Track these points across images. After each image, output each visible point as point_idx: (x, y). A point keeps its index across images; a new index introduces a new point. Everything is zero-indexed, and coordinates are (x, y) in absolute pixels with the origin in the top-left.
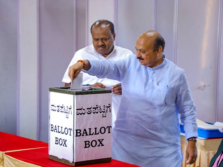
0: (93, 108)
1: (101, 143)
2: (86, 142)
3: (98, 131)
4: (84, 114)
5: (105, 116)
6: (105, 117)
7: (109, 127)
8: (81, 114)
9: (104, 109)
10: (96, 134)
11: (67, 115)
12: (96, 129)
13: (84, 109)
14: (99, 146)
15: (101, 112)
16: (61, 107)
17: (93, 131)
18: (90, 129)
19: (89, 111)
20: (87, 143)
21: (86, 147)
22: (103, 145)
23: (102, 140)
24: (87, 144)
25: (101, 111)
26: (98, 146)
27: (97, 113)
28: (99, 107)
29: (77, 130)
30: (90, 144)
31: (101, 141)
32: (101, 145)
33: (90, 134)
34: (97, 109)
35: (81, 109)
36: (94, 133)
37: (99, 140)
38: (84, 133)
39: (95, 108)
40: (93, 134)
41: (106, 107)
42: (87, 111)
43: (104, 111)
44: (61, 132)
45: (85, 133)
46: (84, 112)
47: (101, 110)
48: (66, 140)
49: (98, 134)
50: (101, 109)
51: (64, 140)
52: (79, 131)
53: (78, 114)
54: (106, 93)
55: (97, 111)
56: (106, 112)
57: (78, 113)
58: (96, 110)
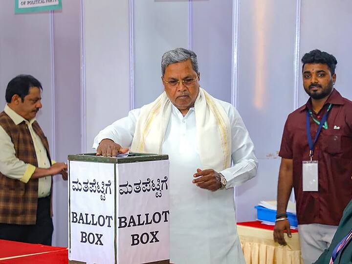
0: (143, 184)
1: (154, 237)
2: (133, 236)
3: (150, 218)
4: (130, 192)
5: (160, 195)
6: (160, 197)
7: (166, 212)
8: (126, 193)
9: (158, 185)
10: (147, 223)
11: (103, 195)
12: (147, 215)
13: (130, 186)
14: (152, 242)
15: (154, 190)
16: (91, 184)
17: (143, 219)
18: (139, 216)
19: (138, 187)
20: (136, 237)
21: (133, 244)
22: (158, 241)
23: (157, 232)
24: (135, 239)
25: (154, 188)
26: (150, 242)
27: (149, 190)
28: (151, 181)
29: (120, 218)
30: (139, 239)
31: (155, 234)
32: (154, 240)
33: (139, 224)
34: (148, 185)
35: (126, 186)
36: (145, 222)
37: (152, 233)
38: (130, 222)
39: (146, 184)
40: (143, 224)
41: (161, 182)
42: (134, 187)
43: (158, 187)
44: (92, 223)
45: (132, 222)
46: (130, 189)
47: (154, 186)
48: (101, 235)
49: (151, 223)
50: (153, 184)
51: (97, 235)
52: (123, 220)
53: (122, 193)
54: (160, 160)
55: (148, 188)
56: (161, 189)
57: (121, 191)
58: (146, 186)
